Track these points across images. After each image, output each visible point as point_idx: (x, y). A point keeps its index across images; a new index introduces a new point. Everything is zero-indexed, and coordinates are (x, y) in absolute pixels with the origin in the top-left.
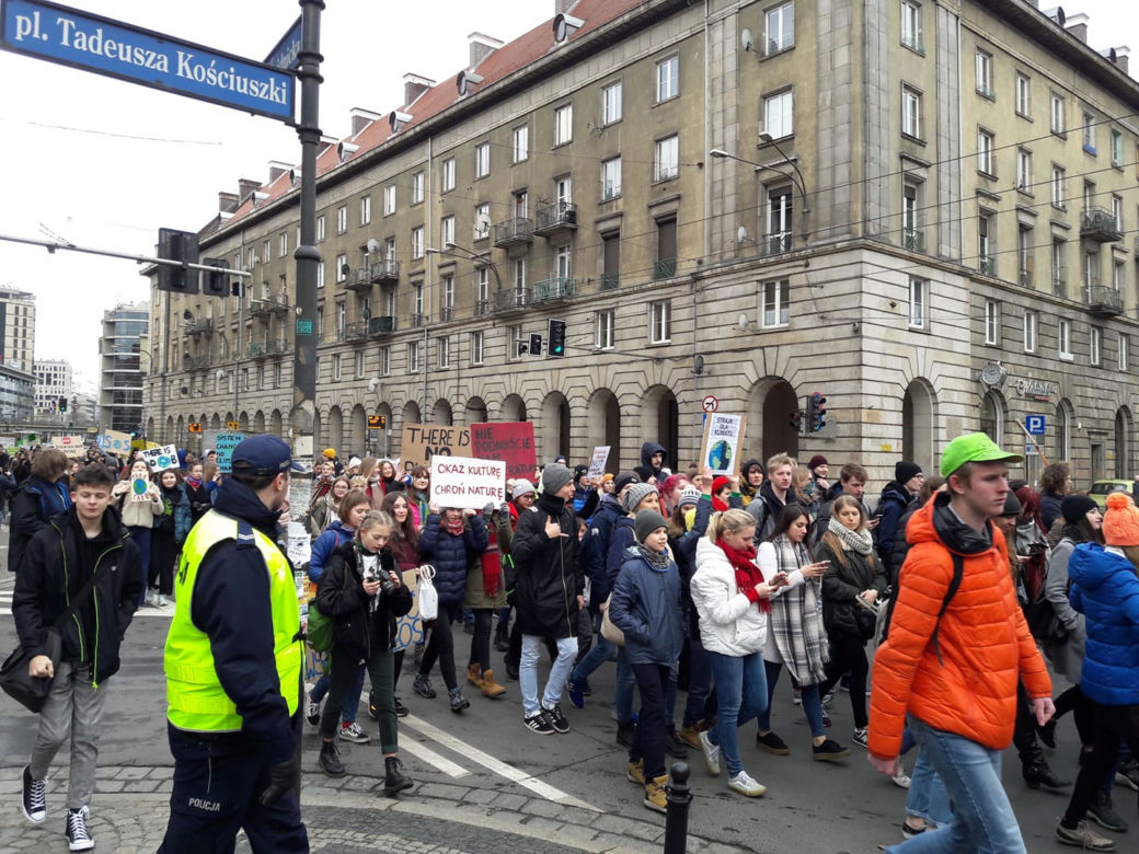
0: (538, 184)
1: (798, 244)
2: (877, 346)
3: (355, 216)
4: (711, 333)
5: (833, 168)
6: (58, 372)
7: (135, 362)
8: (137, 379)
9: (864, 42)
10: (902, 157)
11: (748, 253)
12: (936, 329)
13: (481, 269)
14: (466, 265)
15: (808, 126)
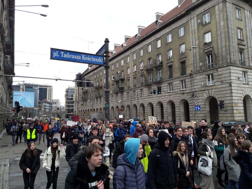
0: (154, 56)
1: (215, 66)
2: (236, 88)
3: (115, 66)
4: (195, 87)
5: (222, 48)
6: (57, 102)
7: (72, 99)
8: (73, 102)
9: (227, 19)
10: (238, 44)
11: (203, 68)
12: (250, 83)
13: (142, 76)
14: (139, 75)
15: (215, 39)
